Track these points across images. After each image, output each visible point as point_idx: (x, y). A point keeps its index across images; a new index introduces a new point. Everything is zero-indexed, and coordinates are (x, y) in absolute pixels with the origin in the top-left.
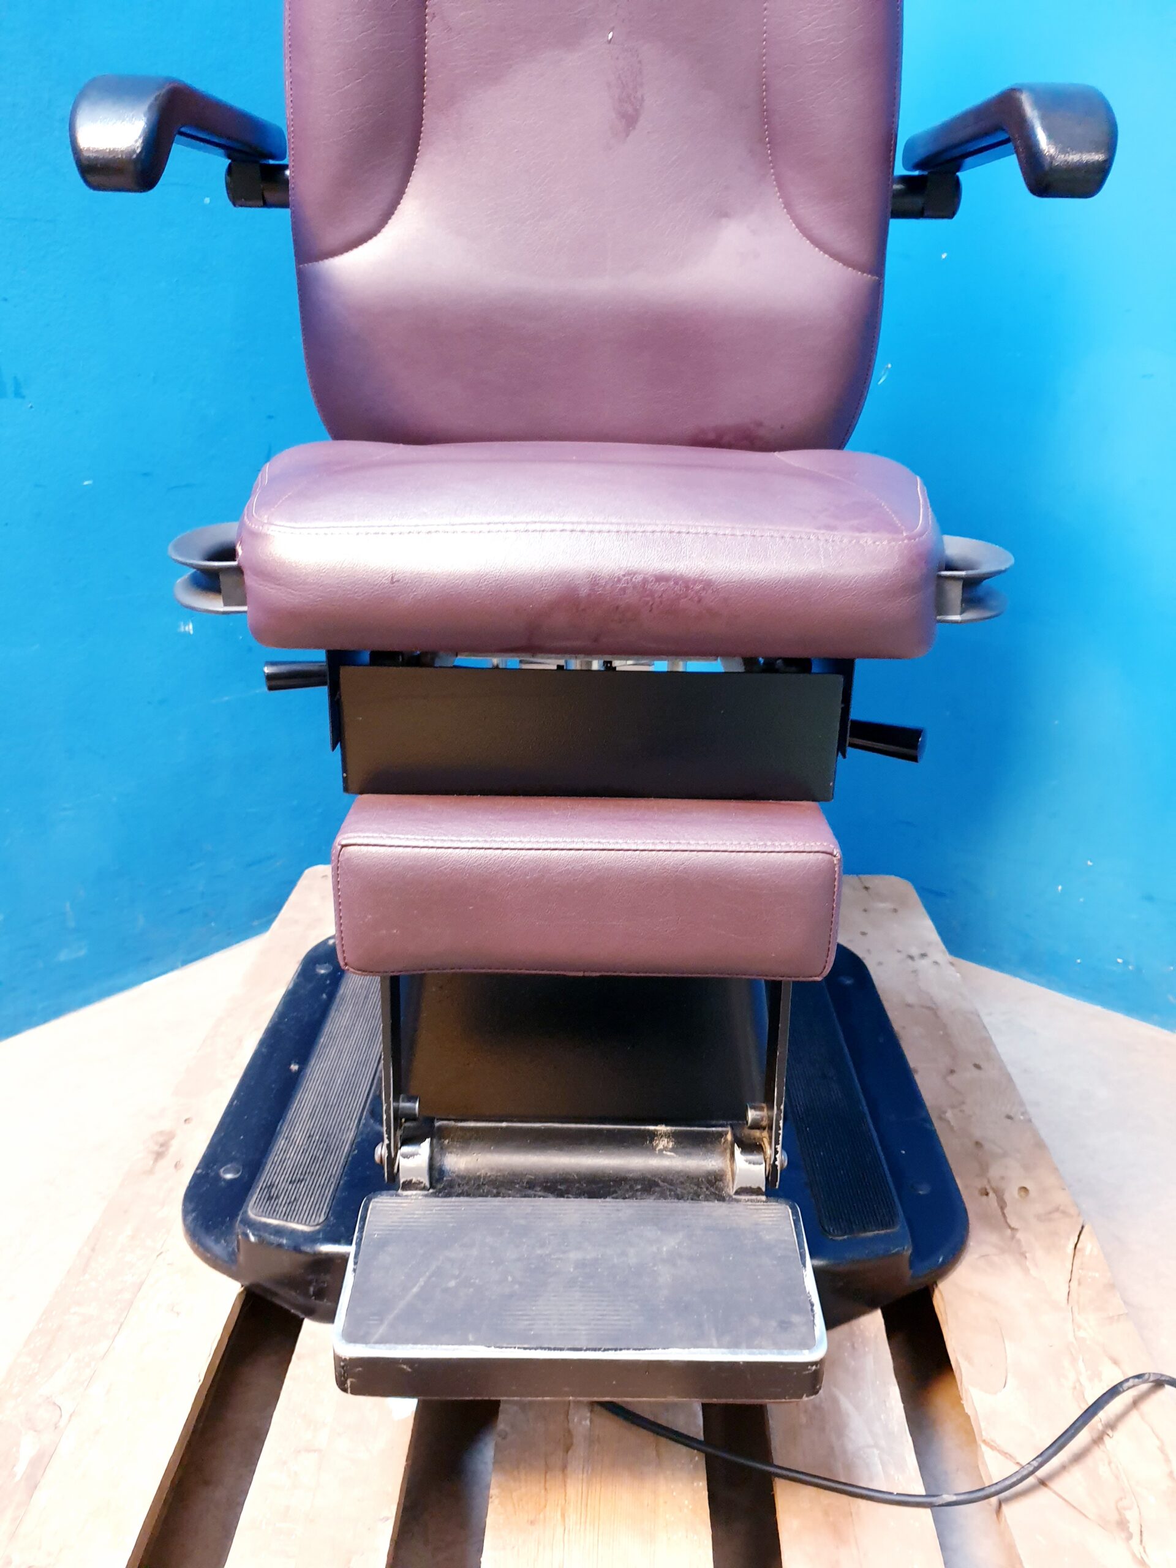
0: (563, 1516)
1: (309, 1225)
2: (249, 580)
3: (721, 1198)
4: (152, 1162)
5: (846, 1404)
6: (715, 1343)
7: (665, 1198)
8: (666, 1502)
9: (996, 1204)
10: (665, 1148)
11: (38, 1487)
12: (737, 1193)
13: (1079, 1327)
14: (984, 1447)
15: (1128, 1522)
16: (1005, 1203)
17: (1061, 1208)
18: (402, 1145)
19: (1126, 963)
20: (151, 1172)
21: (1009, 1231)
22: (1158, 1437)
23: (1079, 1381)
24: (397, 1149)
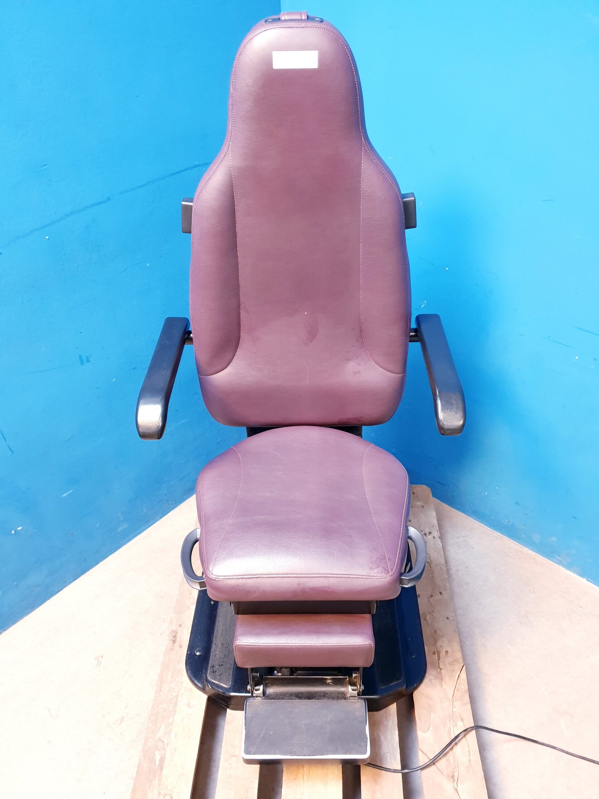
0: (303, 776)
1: (227, 685)
3: (345, 699)
4: (172, 645)
5: (382, 738)
6: (341, 753)
7: (330, 699)
8: (330, 772)
9: (437, 658)
10: (330, 682)
11: (163, 769)
12: (350, 697)
13: (454, 707)
14: (419, 751)
15: (455, 776)
16: (440, 657)
17: (457, 660)
18: (255, 687)
19: (509, 522)
20: (172, 649)
21: (439, 670)
22: (469, 748)
23: (450, 727)
24: (254, 689)
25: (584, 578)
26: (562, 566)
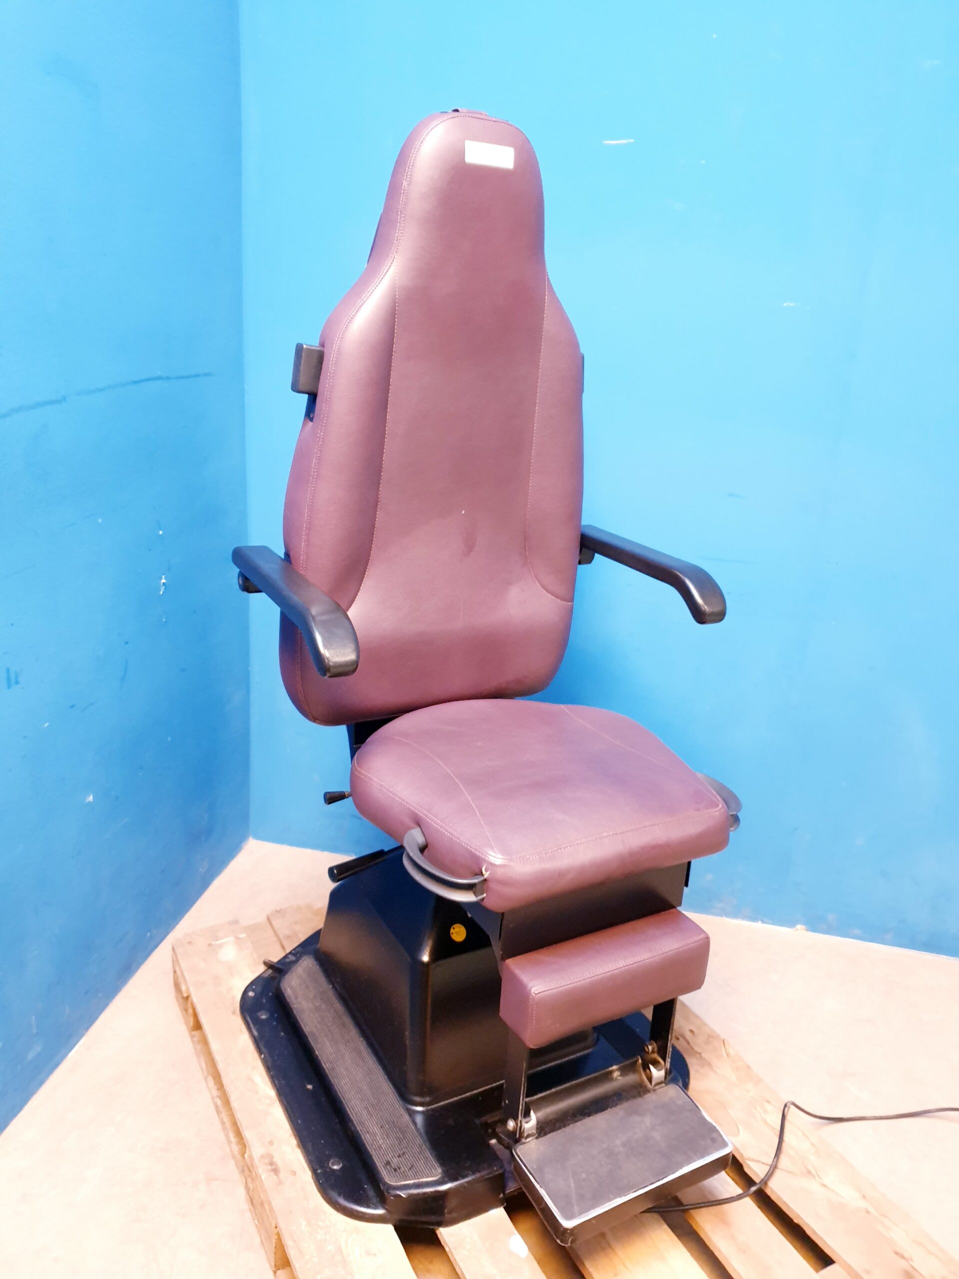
1: (432, 1177)
2: (492, 885)
3: (649, 1091)
6: (696, 1158)
7: (629, 1100)
9: (685, 1042)
10: (618, 1076)
12: (656, 1086)
14: (748, 1162)
15: (810, 1171)
16: (689, 1042)
17: (710, 1035)
21: (698, 1055)
24: (523, 1120)
25: (757, 922)
26: (726, 917)
